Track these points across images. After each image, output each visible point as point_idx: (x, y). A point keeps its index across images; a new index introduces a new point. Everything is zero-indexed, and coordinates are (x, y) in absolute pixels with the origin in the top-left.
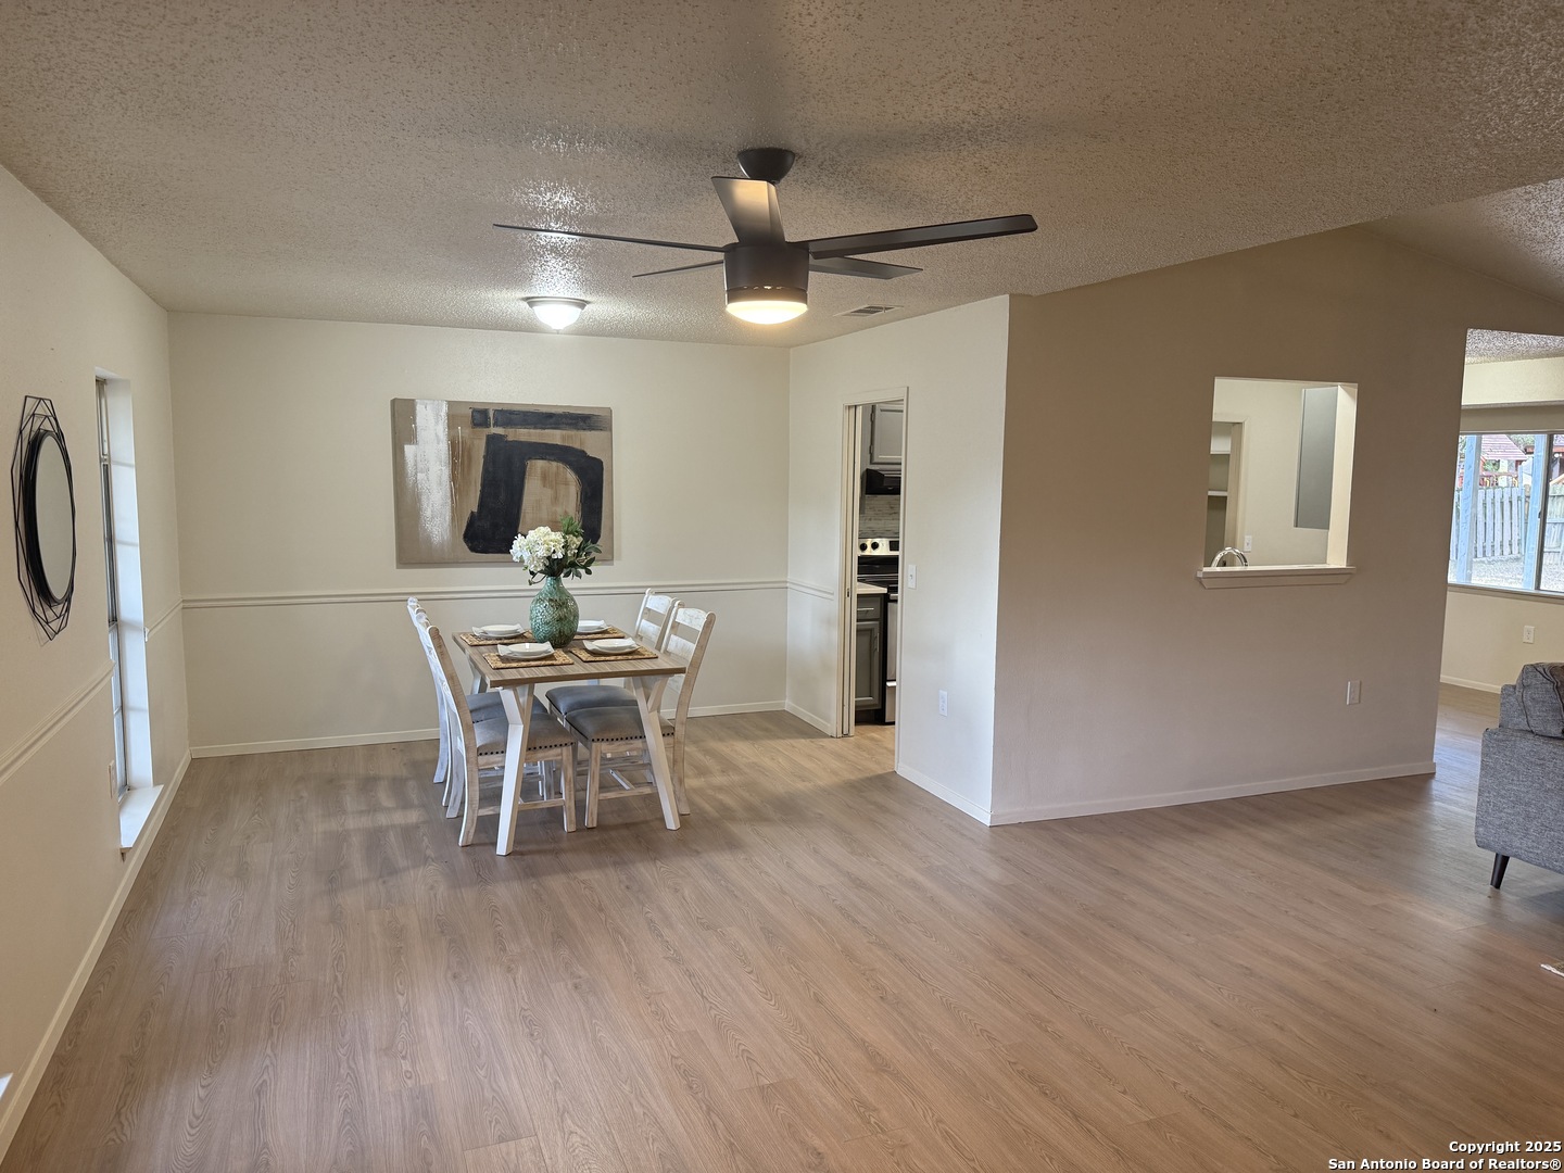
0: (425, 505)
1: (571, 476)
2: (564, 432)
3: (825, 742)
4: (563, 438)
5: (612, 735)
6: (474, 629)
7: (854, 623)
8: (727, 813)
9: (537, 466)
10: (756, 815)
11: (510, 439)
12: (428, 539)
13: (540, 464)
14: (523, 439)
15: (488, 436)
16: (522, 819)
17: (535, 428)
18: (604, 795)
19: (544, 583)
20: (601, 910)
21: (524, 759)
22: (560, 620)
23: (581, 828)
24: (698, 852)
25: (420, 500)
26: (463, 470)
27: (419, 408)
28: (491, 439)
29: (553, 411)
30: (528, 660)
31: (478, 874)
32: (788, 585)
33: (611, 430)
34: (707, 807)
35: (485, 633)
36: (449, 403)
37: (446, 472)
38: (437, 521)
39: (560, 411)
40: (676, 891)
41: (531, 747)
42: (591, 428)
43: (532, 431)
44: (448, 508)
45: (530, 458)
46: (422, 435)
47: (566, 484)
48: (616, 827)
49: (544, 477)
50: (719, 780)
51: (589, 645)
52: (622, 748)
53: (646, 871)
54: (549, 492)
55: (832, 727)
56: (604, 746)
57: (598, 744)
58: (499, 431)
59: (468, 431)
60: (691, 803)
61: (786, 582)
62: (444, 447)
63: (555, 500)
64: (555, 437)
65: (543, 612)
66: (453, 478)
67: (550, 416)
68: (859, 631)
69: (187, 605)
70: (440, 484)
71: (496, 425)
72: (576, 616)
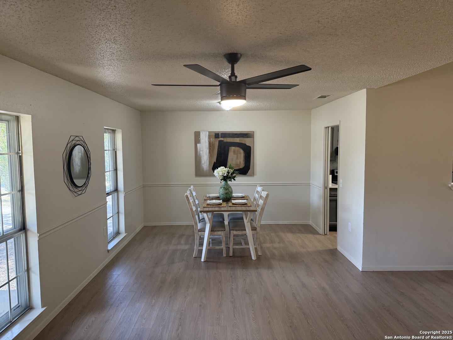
0: (202, 160)
1: (242, 151)
2: (240, 139)
3: (318, 236)
4: (240, 140)
5: (237, 229)
6: (207, 195)
7: (328, 198)
8: (273, 256)
9: (232, 149)
10: (282, 258)
11: (225, 141)
12: (203, 169)
13: (233, 148)
14: (228, 141)
15: (219, 141)
16: (209, 251)
17: (232, 138)
18: (235, 247)
19: (223, 182)
20: (220, 282)
21: (210, 234)
22: (226, 194)
23: (228, 256)
24: (258, 268)
25: (201, 159)
26: (212, 150)
27: (201, 134)
28: (220, 141)
29: (237, 133)
30: (214, 205)
31: (194, 267)
32: (311, 184)
33: (254, 137)
34: (268, 254)
35: (209, 196)
36: (209, 132)
37: (208, 151)
38: (205, 164)
39: (239, 133)
40: (245, 280)
41: (212, 230)
42: (248, 137)
43: (231, 139)
44: (208, 161)
45: (230, 147)
46: (202, 141)
47: (240, 153)
48: (238, 257)
49: (234, 152)
50: (277, 245)
51: (234, 201)
52: (240, 233)
53: (239, 272)
54: (235, 156)
55: (321, 231)
56: (234, 231)
57: (233, 231)
58: (222, 139)
59: (214, 139)
60: (263, 251)
61: (310, 183)
62: (207, 144)
63: (237, 158)
64: (237, 140)
65: (222, 191)
66: (210, 152)
67: (236, 134)
68: (330, 200)
69: (144, 186)
70: (206, 154)
71: (221, 137)
72: (232, 193)
